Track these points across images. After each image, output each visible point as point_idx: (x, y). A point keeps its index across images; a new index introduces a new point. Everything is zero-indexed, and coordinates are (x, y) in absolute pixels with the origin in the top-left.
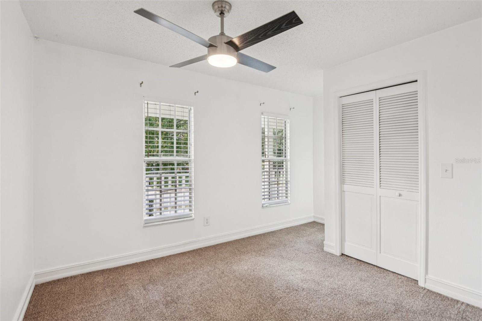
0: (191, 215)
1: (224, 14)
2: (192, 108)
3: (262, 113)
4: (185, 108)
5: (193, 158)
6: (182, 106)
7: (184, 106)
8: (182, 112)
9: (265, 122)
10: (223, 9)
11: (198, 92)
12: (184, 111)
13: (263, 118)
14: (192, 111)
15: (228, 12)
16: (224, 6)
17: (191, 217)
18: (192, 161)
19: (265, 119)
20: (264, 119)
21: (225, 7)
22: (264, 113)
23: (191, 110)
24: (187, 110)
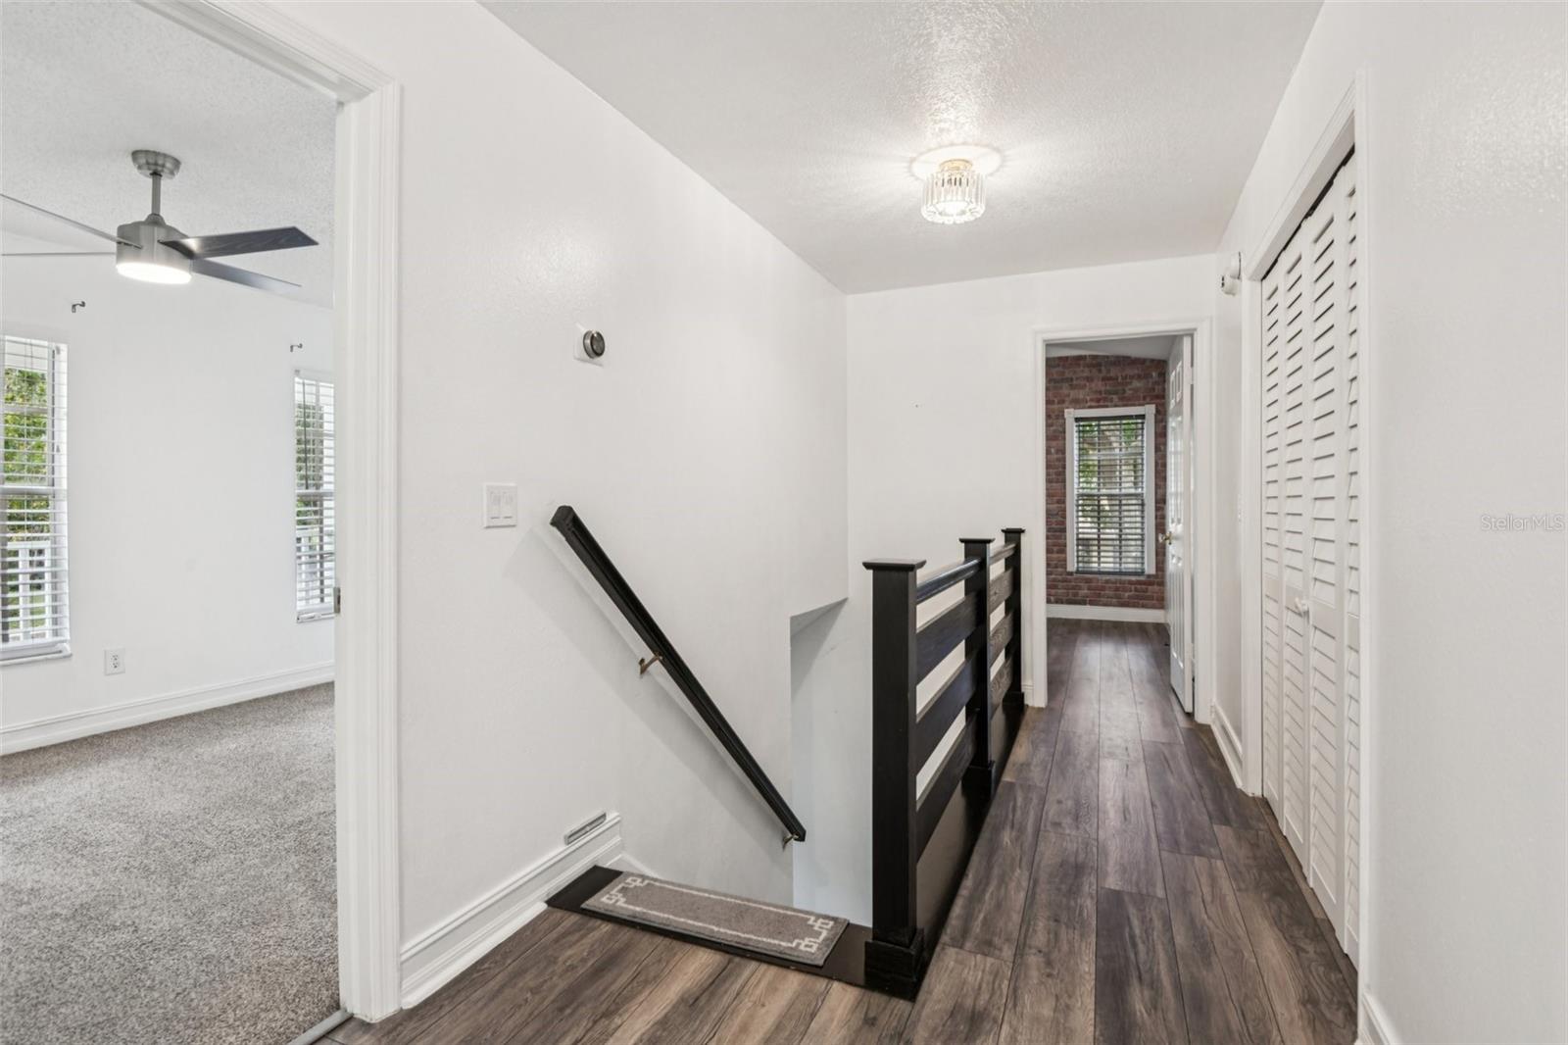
0: (59, 647)
1: (161, 176)
2: (63, 347)
3: (297, 372)
4: (35, 345)
5: (64, 485)
6: (28, 341)
7: (34, 342)
8: (25, 356)
9: (306, 396)
10: (159, 169)
11: (83, 304)
12: (34, 355)
13: (299, 383)
14: (64, 355)
15: (172, 173)
16: (160, 162)
17: (60, 652)
18: (63, 495)
19: (306, 387)
20: (301, 386)
21: (163, 166)
22: (301, 372)
23: (59, 352)
24: (46, 353)
